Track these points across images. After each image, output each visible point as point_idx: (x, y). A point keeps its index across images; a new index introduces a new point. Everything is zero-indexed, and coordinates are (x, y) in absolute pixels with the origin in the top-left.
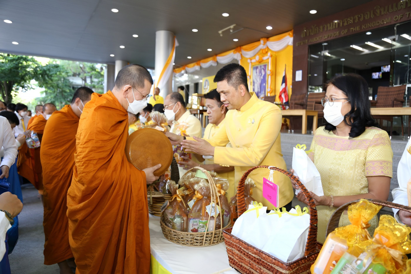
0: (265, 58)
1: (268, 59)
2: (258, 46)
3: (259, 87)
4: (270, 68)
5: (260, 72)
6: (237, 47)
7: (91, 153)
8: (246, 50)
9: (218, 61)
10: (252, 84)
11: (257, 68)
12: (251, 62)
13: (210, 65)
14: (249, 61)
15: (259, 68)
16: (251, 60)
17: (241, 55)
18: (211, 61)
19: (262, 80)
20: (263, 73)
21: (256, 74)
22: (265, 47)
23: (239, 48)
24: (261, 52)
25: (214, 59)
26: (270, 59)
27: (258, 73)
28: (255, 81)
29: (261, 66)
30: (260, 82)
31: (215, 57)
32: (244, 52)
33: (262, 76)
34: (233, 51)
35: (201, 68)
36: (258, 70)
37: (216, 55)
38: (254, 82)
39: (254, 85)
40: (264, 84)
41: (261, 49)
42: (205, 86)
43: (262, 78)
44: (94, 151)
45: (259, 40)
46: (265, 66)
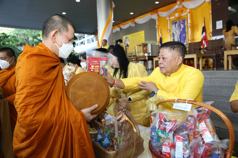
0: (183, 15)
1: (188, 14)
2: (173, 7)
3: (179, 38)
4: (189, 22)
5: (180, 26)
6: (154, 10)
7: (27, 98)
8: (161, 11)
9: (136, 22)
10: (172, 36)
11: (176, 23)
12: (169, 19)
13: (129, 26)
14: (168, 18)
15: (178, 23)
16: (170, 18)
17: (158, 15)
18: (130, 23)
19: (181, 31)
20: (182, 26)
21: (175, 28)
22: (181, 7)
23: (155, 10)
24: (178, 11)
25: (133, 21)
26: (189, 14)
27: (177, 27)
28: (175, 33)
29: (179, 22)
30: (180, 33)
31: (133, 19)
32: (160, 13)
33: (182, 28)
34: (151, 12)
35: (121, 29)
36: (177, 24)
37: (134, 18)
38: (173, 34)
39: (174, 36)
40: (184, 35)
41: (177, 9)
42: (126, 42)
43: (181, 30)
44: (30, 96)
45: (176, 2)
46: (184, 21)
